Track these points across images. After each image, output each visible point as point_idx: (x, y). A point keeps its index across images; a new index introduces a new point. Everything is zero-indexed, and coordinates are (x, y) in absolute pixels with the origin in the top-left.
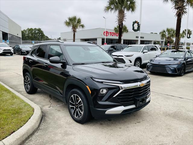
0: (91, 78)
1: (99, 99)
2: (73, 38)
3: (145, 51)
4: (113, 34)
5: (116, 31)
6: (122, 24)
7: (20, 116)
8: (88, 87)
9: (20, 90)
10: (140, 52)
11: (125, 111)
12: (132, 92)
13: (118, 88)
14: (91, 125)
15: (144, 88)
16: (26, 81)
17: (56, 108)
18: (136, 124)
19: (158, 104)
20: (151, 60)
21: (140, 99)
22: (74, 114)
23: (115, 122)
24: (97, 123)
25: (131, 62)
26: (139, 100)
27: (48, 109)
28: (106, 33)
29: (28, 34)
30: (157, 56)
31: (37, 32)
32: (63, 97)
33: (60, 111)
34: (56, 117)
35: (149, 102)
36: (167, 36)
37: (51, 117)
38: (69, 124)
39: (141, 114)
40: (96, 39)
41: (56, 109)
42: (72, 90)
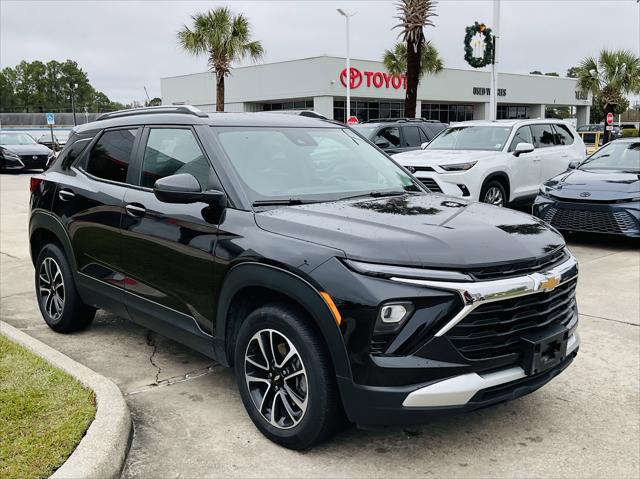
0: (340, 259)
1: (374, 345)
2: (214, 99)
3: (521, 146)
4: (378, 80)
5: (392, 67)
6: (421, 36)
7: (42, 425)
8: (326, 297)
9: (18, 317)
10: (501, 149)
11: (484, 394)
12: (509, 315)
13: (456, 301)
14: (339, 454)
15: (557, 298)
16: (45, 277)
17: (183, 389)
18: (524, 445)
19: (604, 365)
20: (551, 183)
21: (544, 341)
22: (265, 411)
23: (438, 438)
24: (362, 446)
25: (466, 192)
26: (538, 347)
27: (150, 393)
28: (352, 78)
29: (24, 86)
30: (571, 167)
31: (59, 76)
32: (214, 343)
33: (200, 399)
34: (188, 426)
35: (574, 354)
36: (602, 86)
37: (169, 427)
38: (249, 453)
39: (539, 405)
40: (309, 103)
41: (183, 394)
42: (256, 312)
